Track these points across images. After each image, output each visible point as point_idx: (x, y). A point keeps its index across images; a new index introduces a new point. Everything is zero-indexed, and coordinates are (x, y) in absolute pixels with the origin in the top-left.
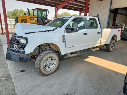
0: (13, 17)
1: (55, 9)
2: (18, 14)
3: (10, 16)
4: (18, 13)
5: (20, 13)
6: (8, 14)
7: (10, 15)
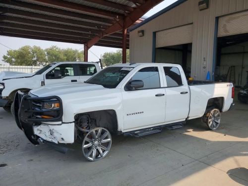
0: (19, 61)
1: (85, 47)
2: (30, 55)
3: (13, 59)
4: (30, 53)
5: (33, 53)
6: (9, 57)
7: (12, 57)
